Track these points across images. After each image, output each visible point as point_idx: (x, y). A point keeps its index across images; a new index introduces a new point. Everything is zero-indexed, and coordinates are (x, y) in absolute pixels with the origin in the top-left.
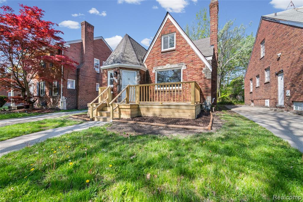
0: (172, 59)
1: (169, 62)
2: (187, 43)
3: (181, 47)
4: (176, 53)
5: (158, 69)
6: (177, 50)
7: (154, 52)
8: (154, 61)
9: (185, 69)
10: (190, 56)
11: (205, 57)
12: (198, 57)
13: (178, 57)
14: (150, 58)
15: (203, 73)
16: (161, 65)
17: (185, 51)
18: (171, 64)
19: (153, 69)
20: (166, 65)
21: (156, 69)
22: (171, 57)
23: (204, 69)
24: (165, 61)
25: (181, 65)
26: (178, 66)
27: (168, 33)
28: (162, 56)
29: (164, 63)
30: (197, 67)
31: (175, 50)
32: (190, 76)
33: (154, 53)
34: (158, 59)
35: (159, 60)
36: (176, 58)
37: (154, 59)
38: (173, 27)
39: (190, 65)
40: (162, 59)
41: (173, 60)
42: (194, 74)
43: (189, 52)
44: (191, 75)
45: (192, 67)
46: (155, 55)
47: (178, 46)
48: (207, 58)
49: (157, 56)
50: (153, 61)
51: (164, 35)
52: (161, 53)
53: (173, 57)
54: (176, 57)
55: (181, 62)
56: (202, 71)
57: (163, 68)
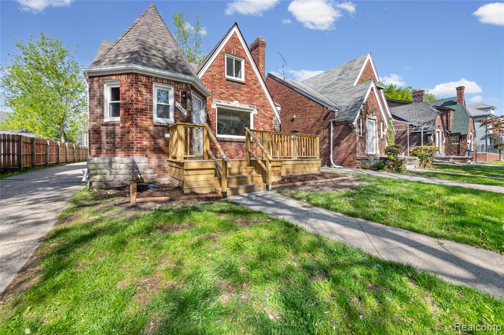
0: (242, 95)
1: (237, 99)
2: (257, 81)
3: (251, 83)
4: (245, 89)
5: (221, 104)
6: (248, 86)
7: (214, 74)
8: (215, 88)
9: (257, 114)
10: (261, 99)
11: (276, 106)
12: (269, 103)
13: (248, 95)
14: (206, 80)
15: (273, 123)
16: (225, 99)
17: (256, 91)
18: (241, 102)
19: (212, 101)
20: (233, 101)
21: (217, 103)
22: (240, 92)
23: (274, 119)
24: (232, 95)
25: (252, 107)
26: (249, 108)
27: (235, 54)
28: (227, 85)
29: (230, 97)
30: (268, 115)
31: (244, 84)
32: (262, 125)
33: (213, 75)
34: (222, 88)
35: (223, 91)
36: (247, 96)
37: (215, 86)
38: (242, 50)
39: (262, 111)
40: (227, 90)
41: (243, 98)
42: (266, 123)
43: (260, 94)
44: (263, 124)
45: (263, 113)
46: (215, 79)
47: (248, 79)
48: (277, 107)
49: (218, 81)
50: (213, 88)
51: (228, 54)
52: (226, 80)
53: (243, 93)
54: (246, 95)
55: (253, 103)
56: (273, 121)
57: (229, 105)
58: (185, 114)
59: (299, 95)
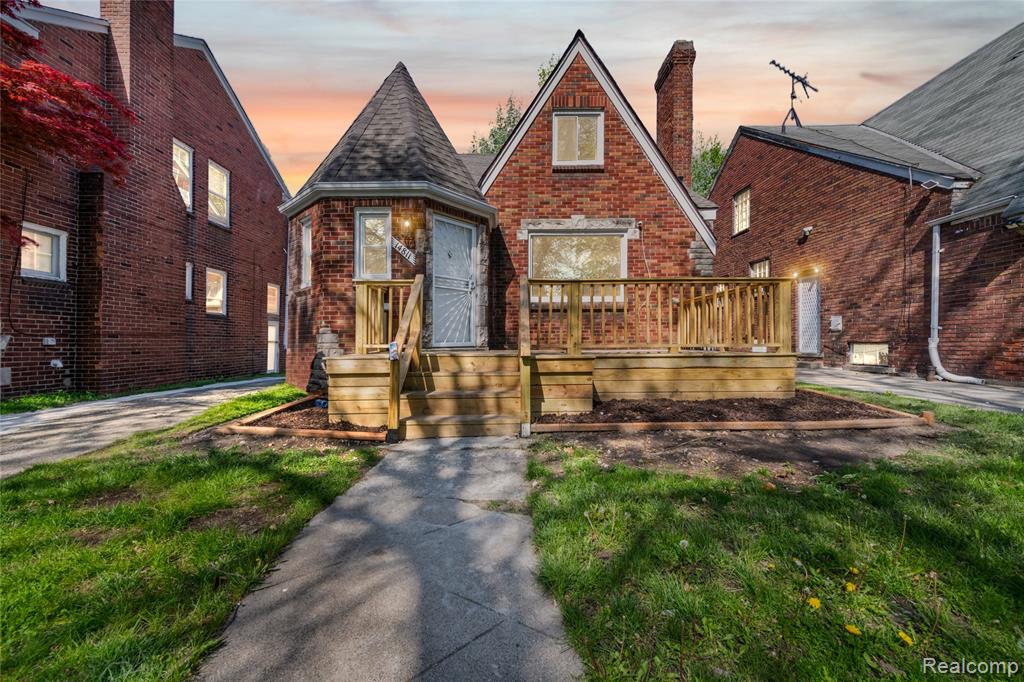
0: (593, 199)
1: (581, 210)
2: (641, 155)
3: (622, 164)
4: (605, 182)
5: (540, 227)
6: (611, 173)
7: (524, 164)
8: (526, 196)
9: (638, 237)
10: (652, 199)
11: (698, 208)
12: (676, 204)
13: (612, 196)
14: (507, 182)
15: (691, 256)
16: (552, 214)
17: (638, 181)
18: (589, 215)
19: (519, 224)
20: (570, 217)
21: (531, 227)
22: (590, 192)
23: (693, 244)
24: (567, 203)
25: (624, 223)
26: (613, 226)
27: (578, 105)
28: (555, 182)
29: (563, 210)
30: (673, 237)
31: (602, 171)
32: (653, 265)
33: (522, 168)
34: (542, 193)
35: (545, 197)
36: (608, 199)
37: (526, 190)
38: (596, 91)
39: (654, 228)
40: (557, 193)
41: (597, 205)
42: (665, 258)
43: (648, 185)
44: (655, 261)
45: (657, 234)
46: (527, 175)
47: (612, 158)
48: (703, 213)
49: (534, 178)
50: (522, 196)
51: (560, 110)
52: (554, 171)
53: (597, 193)
54: (606, 196)
55: (624, 213)
56: (688, 251)
57: (560, 227)
58: (412, 260)
59: (823, 164)
